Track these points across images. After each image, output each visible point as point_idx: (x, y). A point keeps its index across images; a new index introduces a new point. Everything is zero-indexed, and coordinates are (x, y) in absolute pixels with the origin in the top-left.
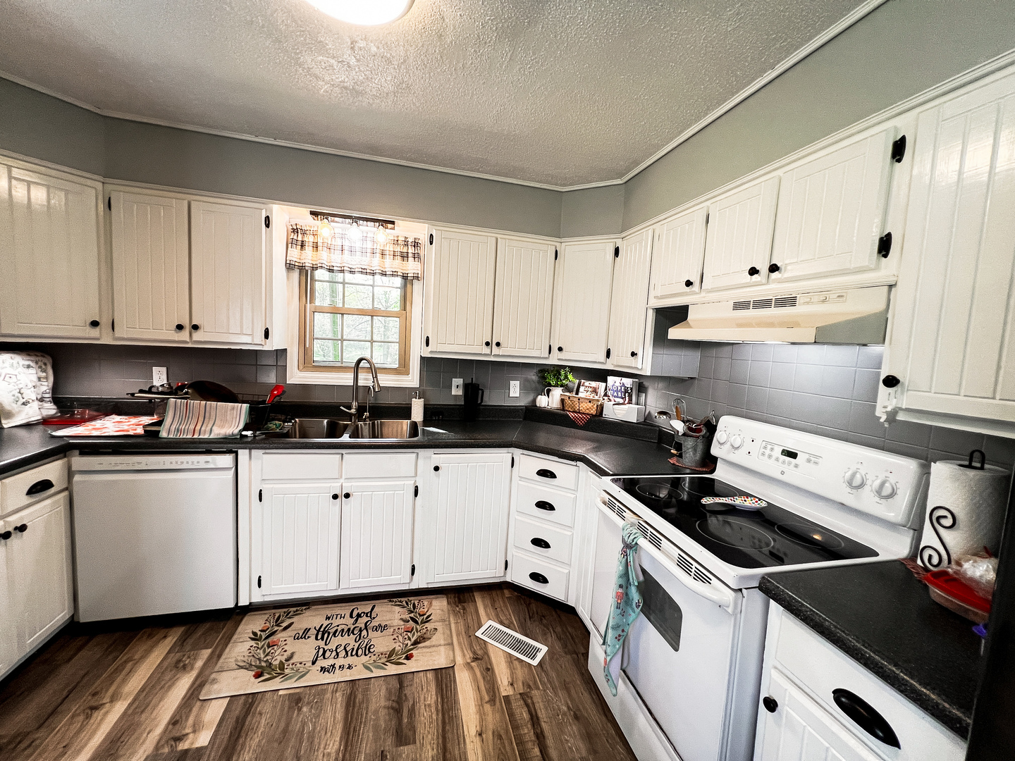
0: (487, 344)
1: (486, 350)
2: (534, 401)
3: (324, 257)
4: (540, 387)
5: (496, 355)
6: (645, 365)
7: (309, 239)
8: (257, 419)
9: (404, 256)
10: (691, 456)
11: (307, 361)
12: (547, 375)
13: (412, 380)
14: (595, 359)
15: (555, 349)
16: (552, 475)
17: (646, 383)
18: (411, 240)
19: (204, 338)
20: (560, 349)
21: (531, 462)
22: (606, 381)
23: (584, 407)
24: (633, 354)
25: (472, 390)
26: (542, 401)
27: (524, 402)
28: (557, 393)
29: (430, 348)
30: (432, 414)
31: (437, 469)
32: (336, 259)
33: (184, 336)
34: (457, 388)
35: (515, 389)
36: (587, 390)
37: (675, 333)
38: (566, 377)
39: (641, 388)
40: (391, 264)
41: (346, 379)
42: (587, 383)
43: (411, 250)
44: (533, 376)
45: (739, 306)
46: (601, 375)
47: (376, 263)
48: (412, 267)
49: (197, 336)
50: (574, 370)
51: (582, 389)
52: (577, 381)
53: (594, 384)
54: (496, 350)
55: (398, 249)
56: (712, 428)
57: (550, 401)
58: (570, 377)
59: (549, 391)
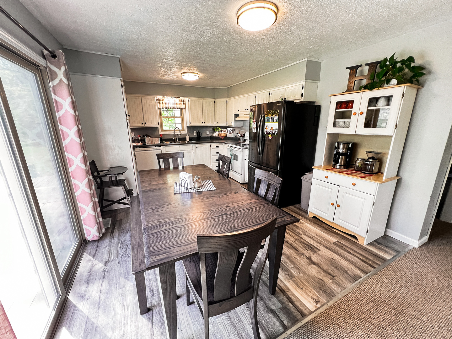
0: (202, 123)
1: (202, 124)
2: (212, 135)
3: (165, 106)
4: (213, 132)
5: (204, 125)
6: (233, 125)
7: (161, 102)
8: (162, 140)
9: (181, 104)
10: (242, 140)
11: (162, 130)
12: (214, 129)
13: (185, 132)
14: (224, 124)
15: (216, 123)
16: (218, 147)
17: (235, 129)
18: (182, 100)
19: (147, 125)
20: (217, 123)
21: (214, 145)
22: (227, 129)
23: (223, 135)
24: (231, 123)
25: (199, 133)
26: (214, 135)
27: (210, 136)
28: (217, 133)
29: (191, 124)
30: (191, 139)
31: (197, 148)
32: (167, 106)
33: (143, 125)
34: (195, 133)
35: (208, 132)
36: (223, 131)
37: (237, 119)
38: (219, 129)
39: (234, 130)
40: (179, 106)
41: (172, 133)
42: (223, 130)
43: (183, 102)
44: (211, 129)
45: (245, 114)
46: (226, 128)
47: (176, 106)
48: (183, 106)
49: (146, 125)
50: (220, 127)
51: (222, 131)
52: (221, 130)
53: (225, 130)
54: (204, 124)
55: (180, 102)
56: (244, 135)
57: (216, 135)
58: (220, 129)
59: (215, 132)
